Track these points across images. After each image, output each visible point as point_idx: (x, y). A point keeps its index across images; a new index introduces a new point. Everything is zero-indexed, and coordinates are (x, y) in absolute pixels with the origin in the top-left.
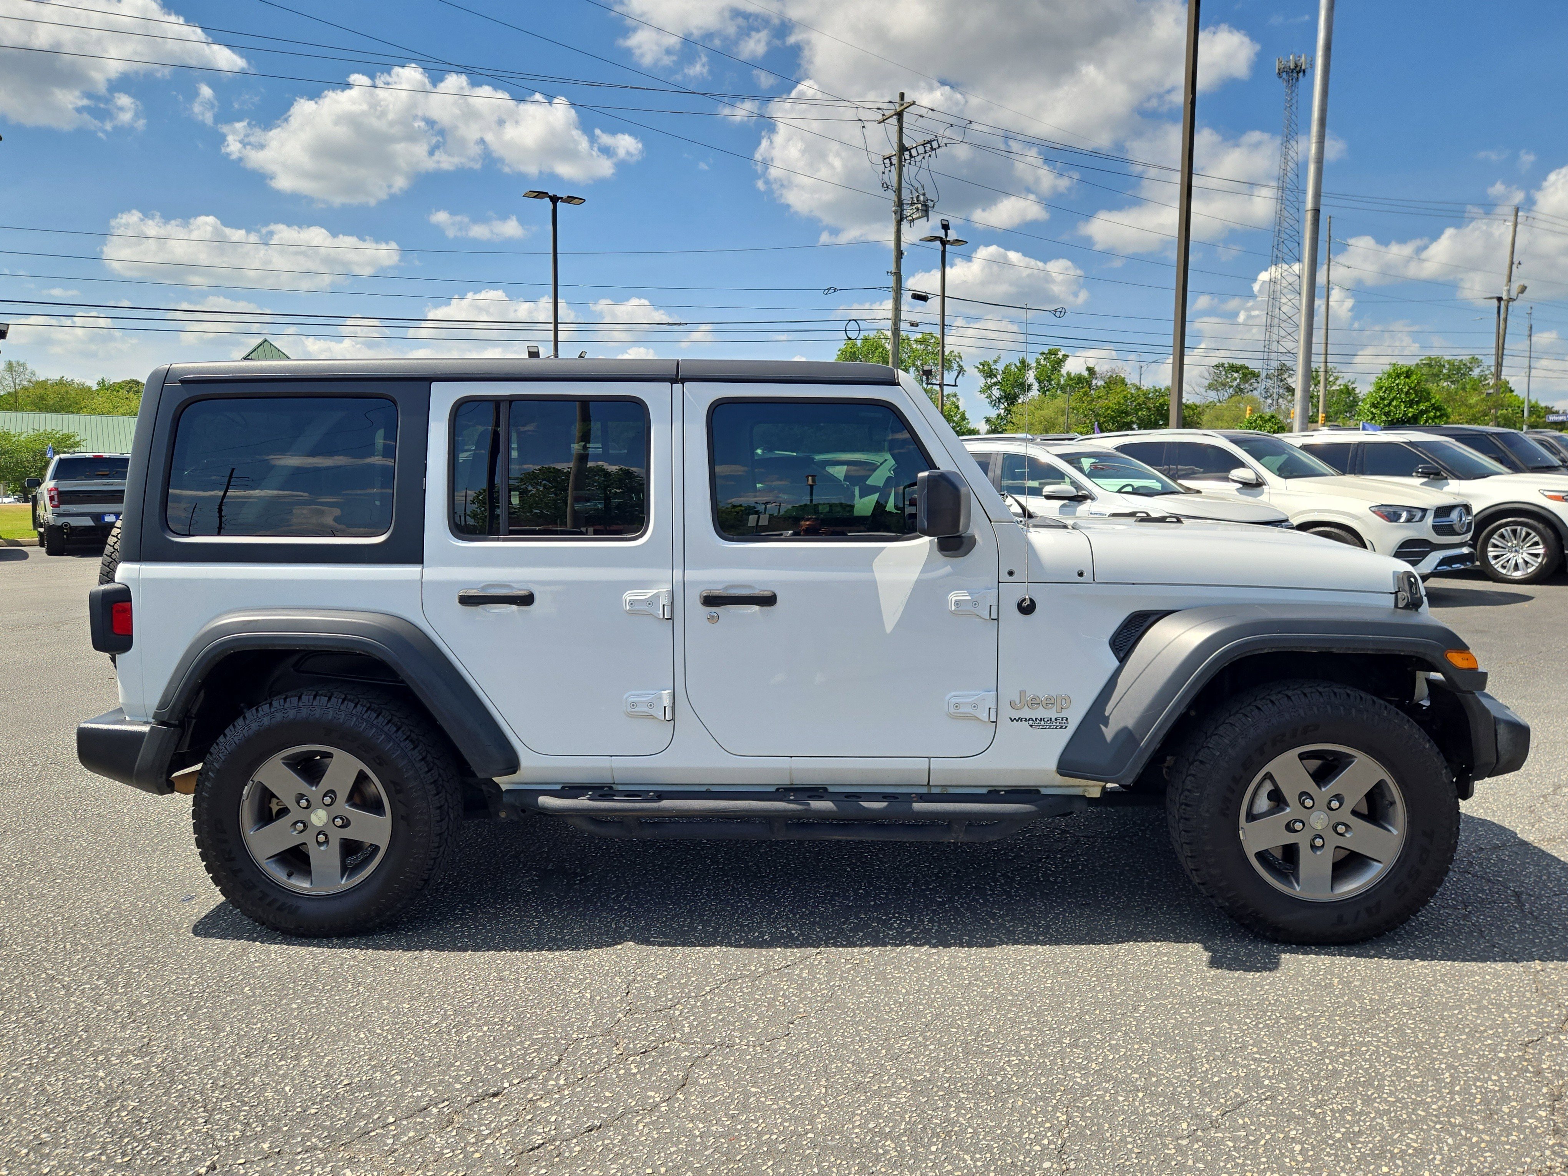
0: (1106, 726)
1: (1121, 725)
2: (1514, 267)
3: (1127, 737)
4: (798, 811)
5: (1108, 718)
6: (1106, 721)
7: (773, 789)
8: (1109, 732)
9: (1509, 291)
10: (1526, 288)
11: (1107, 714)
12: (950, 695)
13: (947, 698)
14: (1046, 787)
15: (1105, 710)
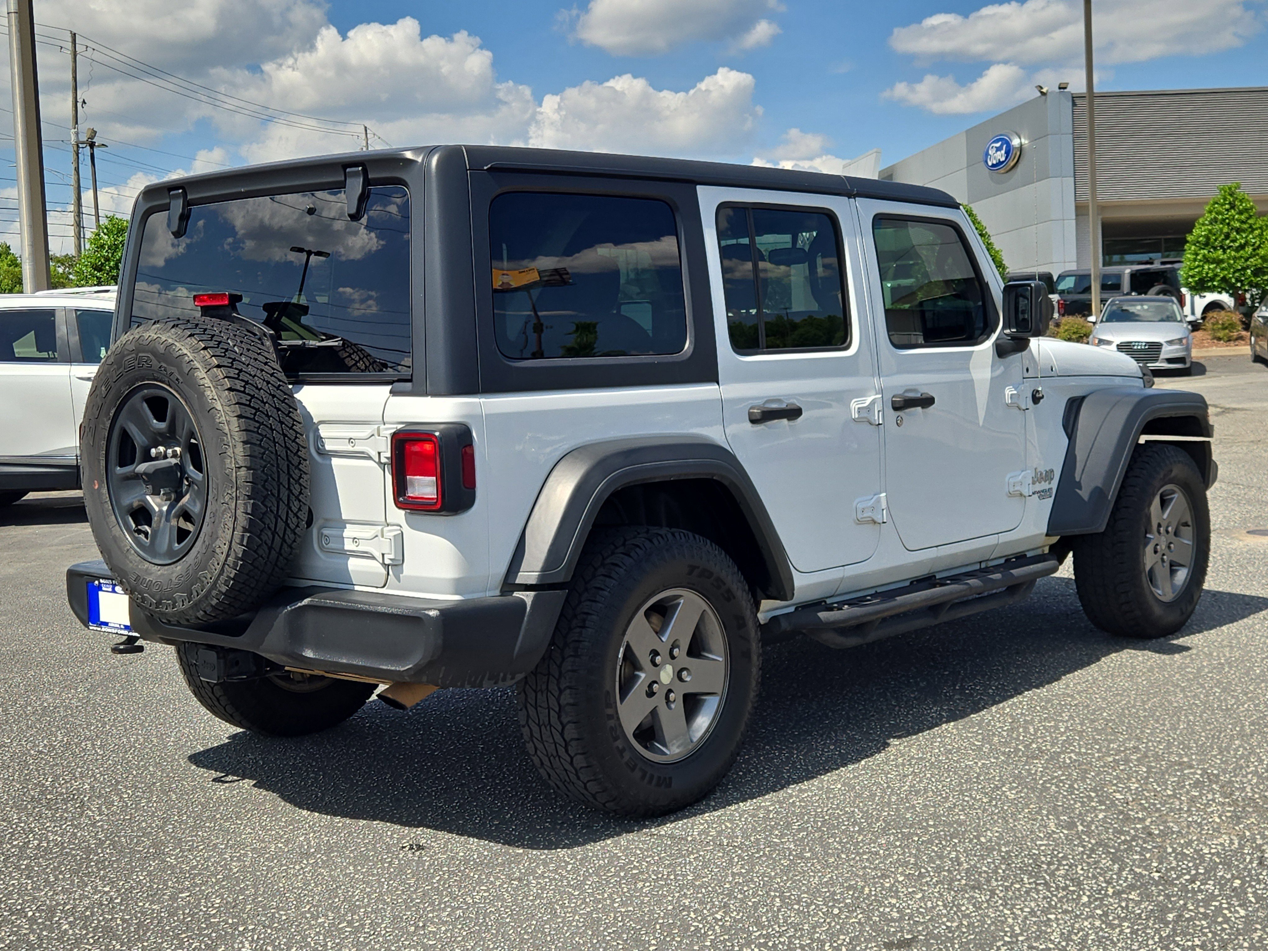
0: (1080, 489)
1: (1093, 485)
2: (79, 105)
3: (1098, 493)
4: (961, 591)
5: (1079, 483)
6: (1079, 485)
7: (907, 583)
8: (1085, 493)
9: (77, 134)
10: (96, 132)
11: (1077, 479)
12: (1008, 476)
13: (1007, 479)
14: (1028, 551)
15: (1075, 478)
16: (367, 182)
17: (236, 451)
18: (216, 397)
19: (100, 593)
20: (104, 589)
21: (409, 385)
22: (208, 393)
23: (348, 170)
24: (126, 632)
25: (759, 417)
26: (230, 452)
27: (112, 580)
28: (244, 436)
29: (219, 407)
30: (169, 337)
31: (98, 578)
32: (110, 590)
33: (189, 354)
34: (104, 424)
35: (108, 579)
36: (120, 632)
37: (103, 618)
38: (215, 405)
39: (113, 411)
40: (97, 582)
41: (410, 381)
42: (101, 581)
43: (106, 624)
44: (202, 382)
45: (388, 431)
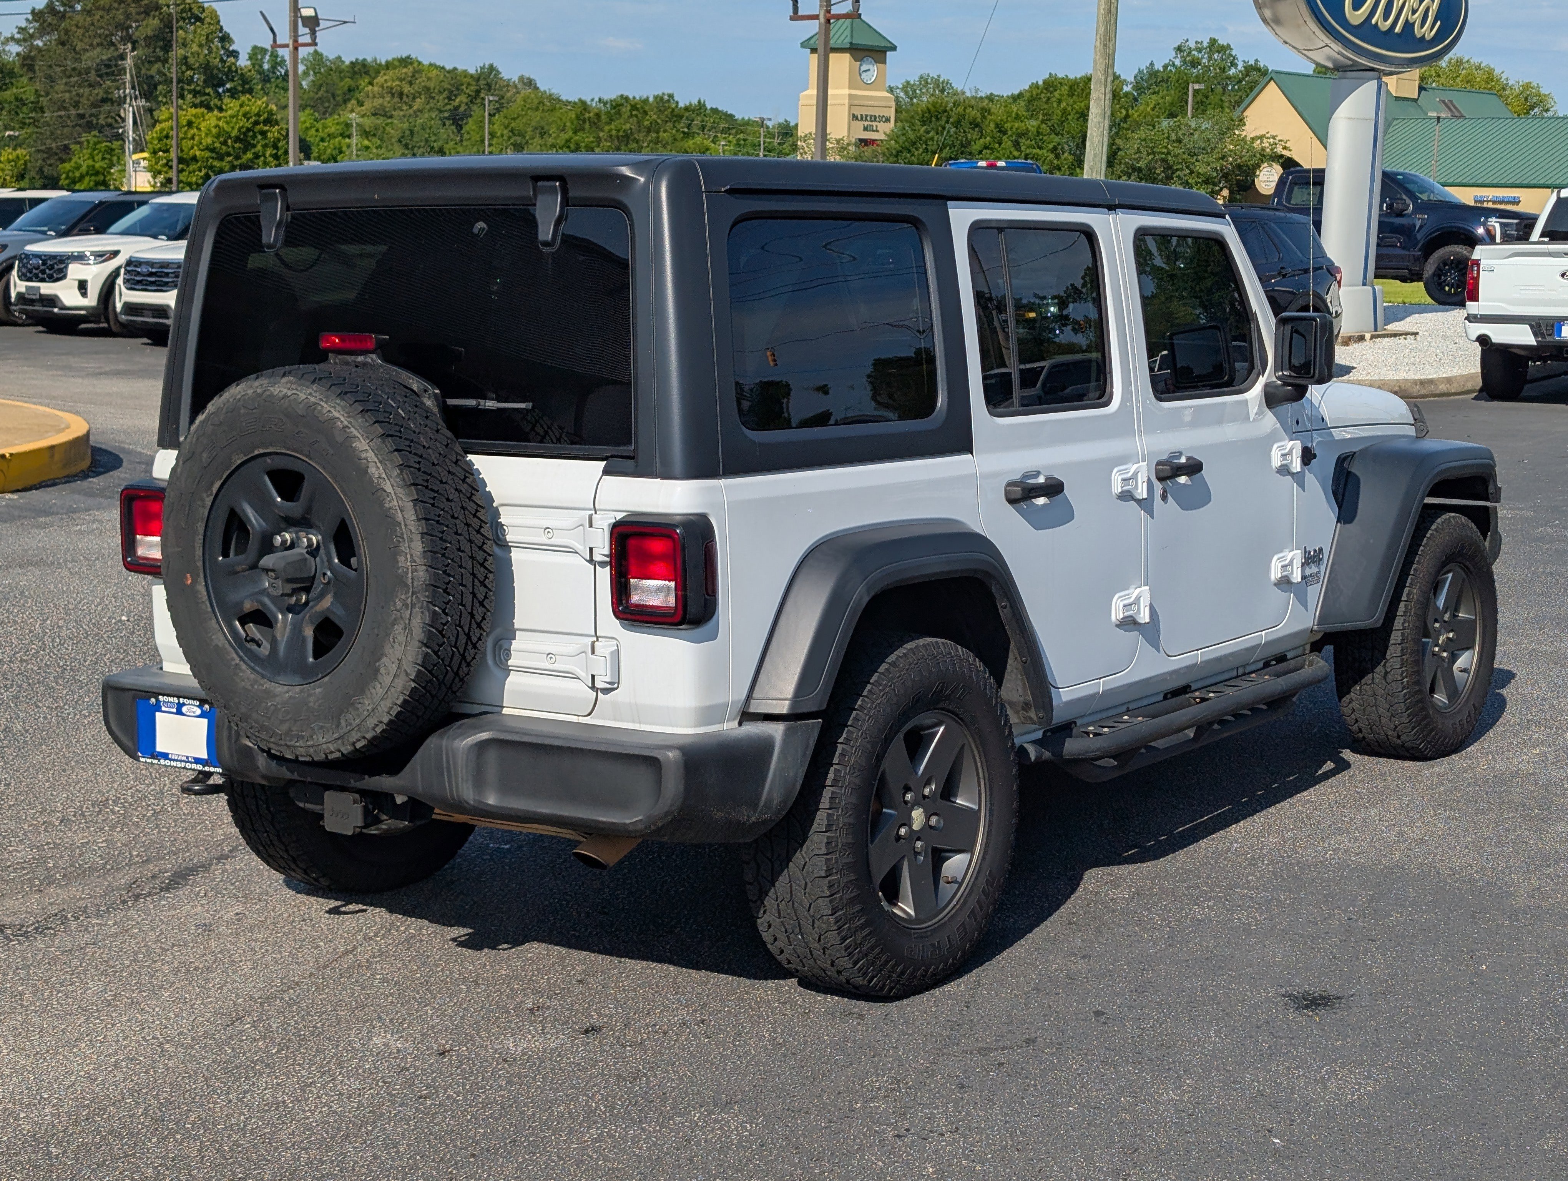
12: (1276, 558)
13: (1274, 562)
16: (565, 202)
17: (412, 545)
18: (384, 475)
19: (158, 714)
20: (163, 709)
21: (630, 462)
22: (372, 470)
23: (539, 184)
24: (200, 767)
25: (1019, 496)
26: (404, 547)
27: (179, 697)
28: (423, 526)
29: (389, 489)
30: (310, 394)
31: (156, 695)
32: (174, 710)
33: (342, 419)
34: (203, 500)
35: (174, 696)
36: (188, 766)
37: (159, 748)
38: (382, 486)
39: (218, 484)
40: (153, 700)
41: (633, 458)
42: (161, 697)
43: (165, 756)
44: (363, 455)
45: (604, 522)
